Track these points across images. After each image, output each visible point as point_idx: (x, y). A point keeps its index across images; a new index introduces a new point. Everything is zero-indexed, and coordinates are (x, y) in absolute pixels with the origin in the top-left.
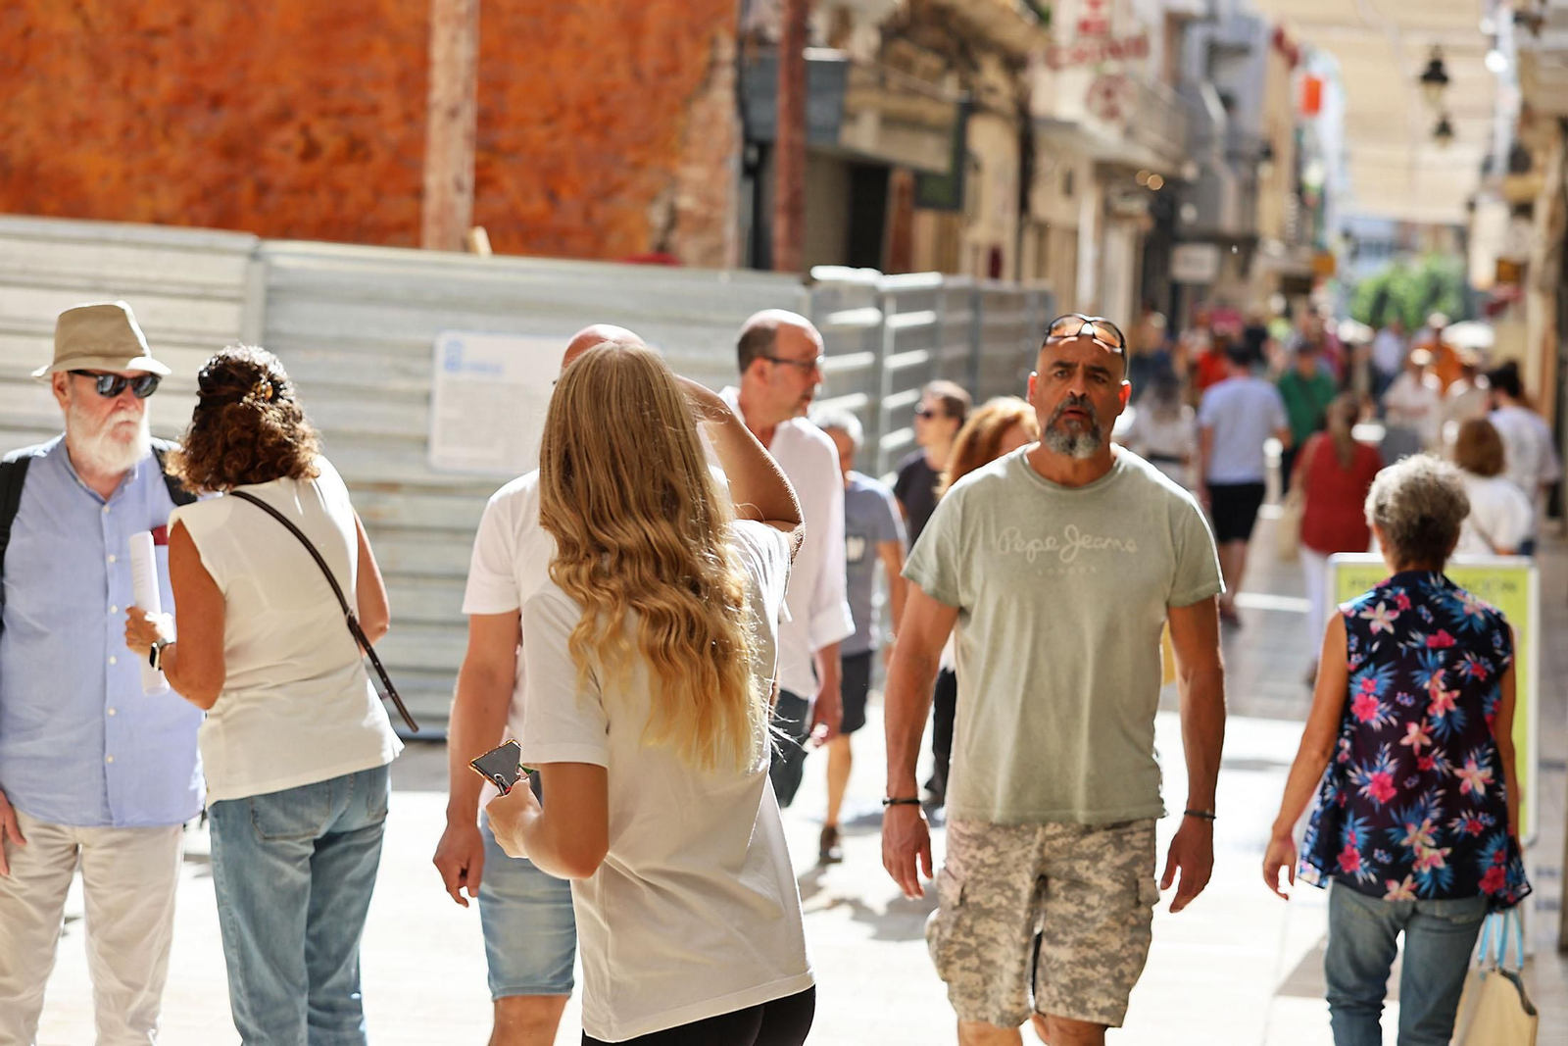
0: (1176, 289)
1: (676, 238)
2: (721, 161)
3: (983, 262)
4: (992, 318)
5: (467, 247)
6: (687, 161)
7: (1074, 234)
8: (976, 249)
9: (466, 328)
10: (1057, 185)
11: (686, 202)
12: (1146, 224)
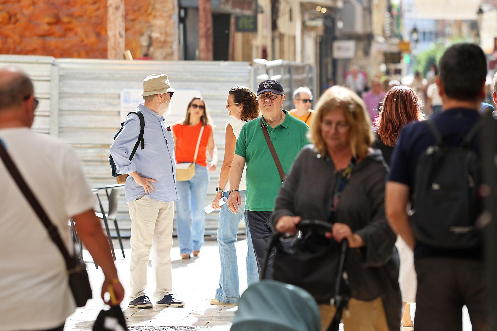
0: (335, 62)
1: (152, 49)
2: (170, 17)
3: (260, 52)
4: (295, 77)
5: (125, 58)
6: (155, 17)
7: (294, 38)
8: (257, 48)
9: (130, 87)
10: (287, 17)
11: (155, 35)
12: (321, 32)
